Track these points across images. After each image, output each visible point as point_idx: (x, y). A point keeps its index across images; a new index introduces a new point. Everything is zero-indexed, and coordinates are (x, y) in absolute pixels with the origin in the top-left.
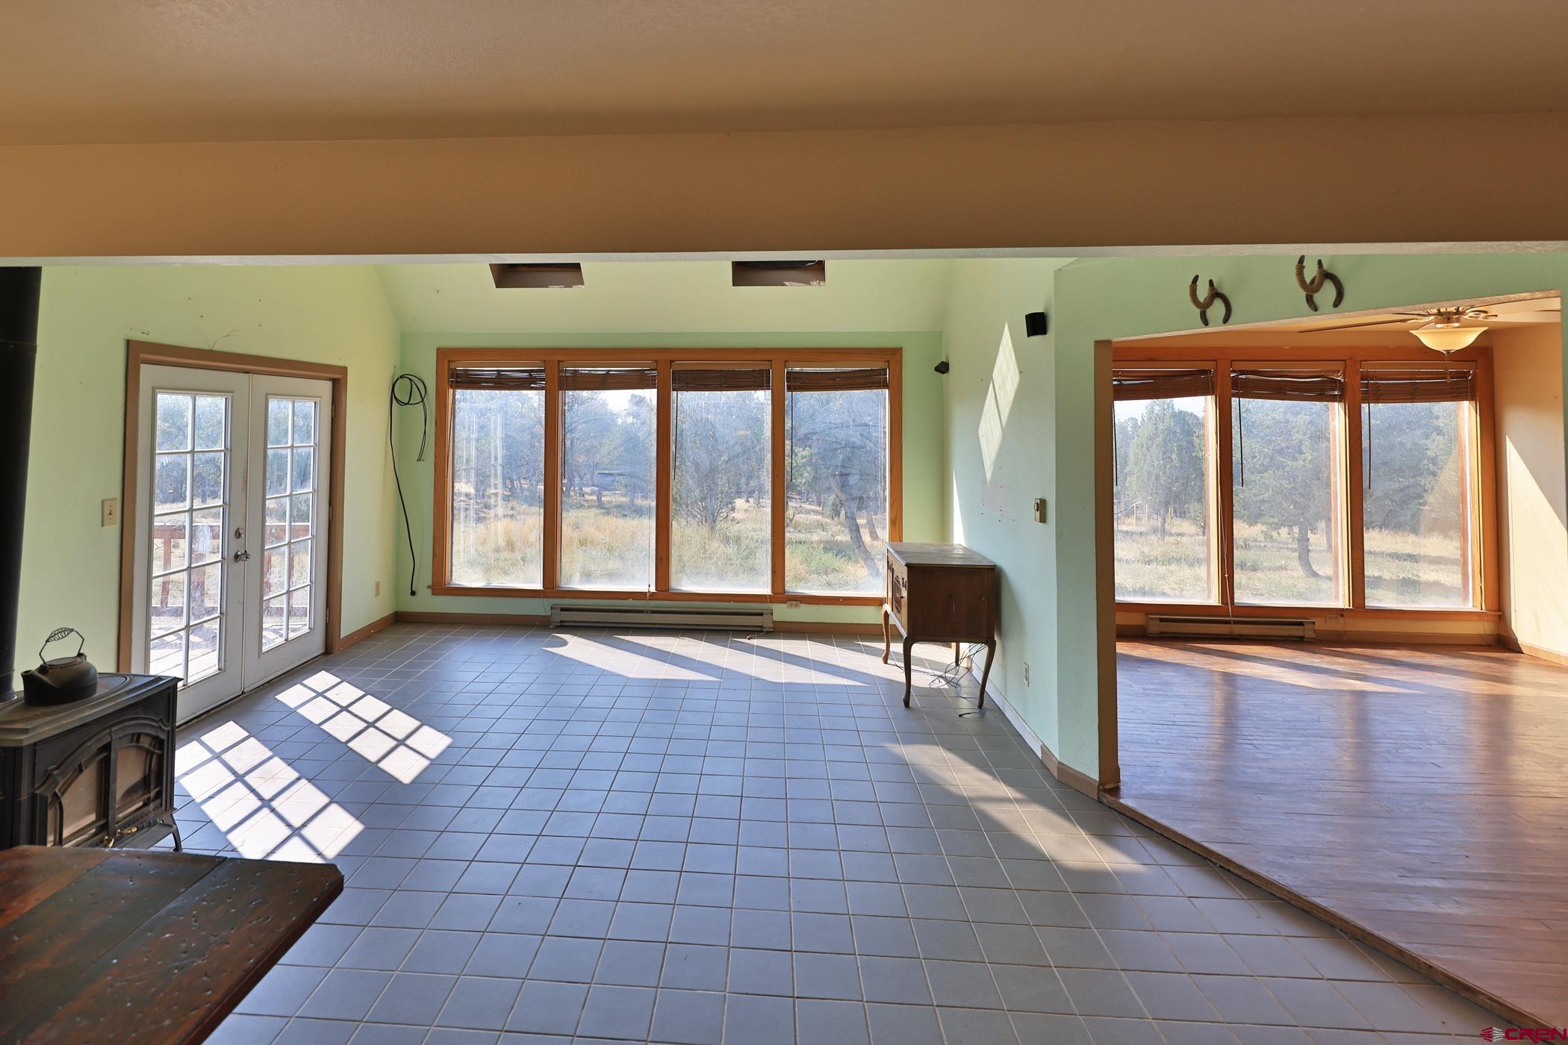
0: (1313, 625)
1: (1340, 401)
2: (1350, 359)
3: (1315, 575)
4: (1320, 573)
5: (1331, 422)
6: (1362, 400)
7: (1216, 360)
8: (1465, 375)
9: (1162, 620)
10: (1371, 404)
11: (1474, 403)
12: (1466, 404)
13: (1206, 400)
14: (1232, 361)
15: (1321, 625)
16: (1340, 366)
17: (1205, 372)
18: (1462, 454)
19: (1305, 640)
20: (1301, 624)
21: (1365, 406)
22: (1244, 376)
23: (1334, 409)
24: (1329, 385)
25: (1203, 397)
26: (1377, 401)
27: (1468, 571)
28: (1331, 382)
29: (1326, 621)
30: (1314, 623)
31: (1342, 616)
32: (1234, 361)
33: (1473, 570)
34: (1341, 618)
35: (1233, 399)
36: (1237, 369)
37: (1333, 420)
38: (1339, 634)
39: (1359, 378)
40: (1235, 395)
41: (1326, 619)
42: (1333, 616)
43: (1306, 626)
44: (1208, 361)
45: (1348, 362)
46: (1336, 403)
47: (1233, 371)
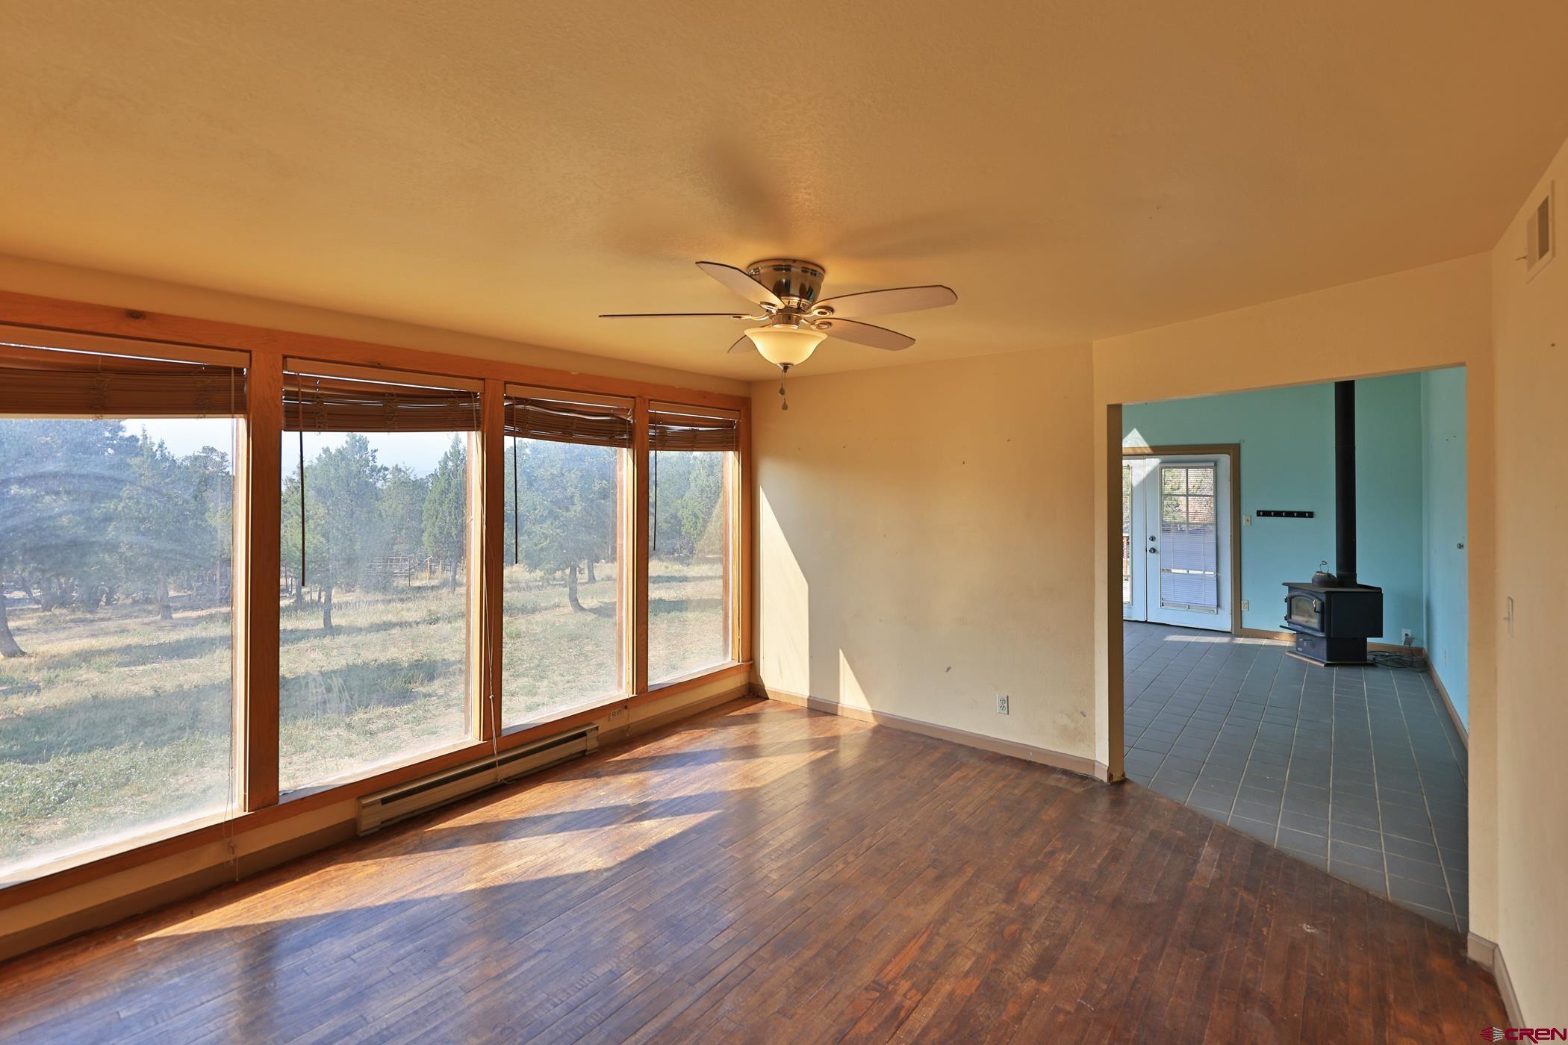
0: (596, 731)
1: (629, 447)
2: (640, 396)
3: (582, 609)
4: (585, 606)
5: (618, 473)
6: (650, 446)
7: (483, 379)
8: (730, 424)
9: (384, 801)
10: (658, 452)
11: (737, 453)
12: (731, 454)
13: (469, 438)
14: (506, 383)
15: (604, 726)
16: (626, 404)
17: (468, 396)
18: (726, 506)
19: (586, 754)
20: (583, 734)
21: (652, 453)
22: (521, 407)
23: (621, 456)
24: (619, 426)
25: (466, 432)
26: (663, 448)
27: (728, 624)
28: (620, 423)
29: (609, 720)
30: (597, 728)
31: (626, 707)
32: (510, 383)
33: (733, 623)
34: (625, 711)
35: (506, 438)
36: (513, 395)
37: (621, 470)
38: (622, 730)
39: (648, 420)
40: (510, 434)
41: (609, 718)
42: (616, 711)
43: (589, 735)
44: (473, 378)
45: (638, 400)
46: (625, 449)
47: (507, 398)
